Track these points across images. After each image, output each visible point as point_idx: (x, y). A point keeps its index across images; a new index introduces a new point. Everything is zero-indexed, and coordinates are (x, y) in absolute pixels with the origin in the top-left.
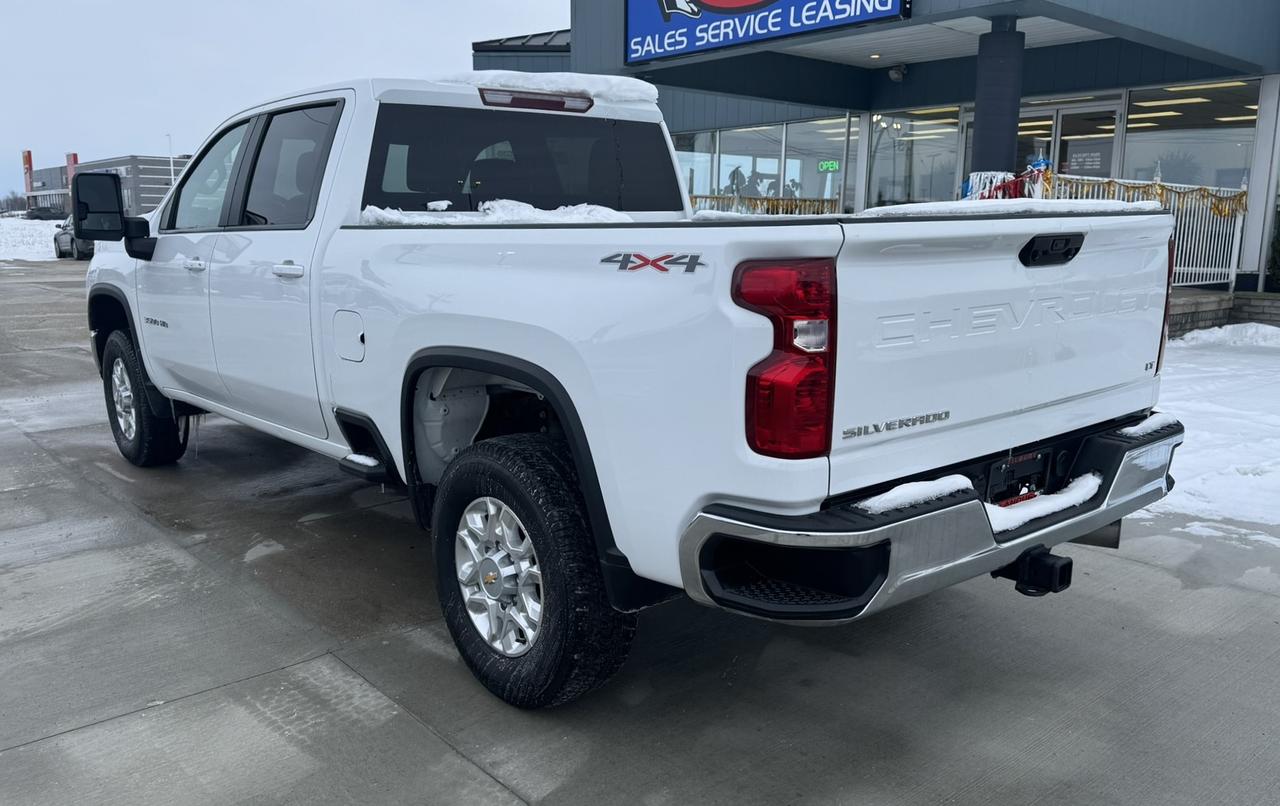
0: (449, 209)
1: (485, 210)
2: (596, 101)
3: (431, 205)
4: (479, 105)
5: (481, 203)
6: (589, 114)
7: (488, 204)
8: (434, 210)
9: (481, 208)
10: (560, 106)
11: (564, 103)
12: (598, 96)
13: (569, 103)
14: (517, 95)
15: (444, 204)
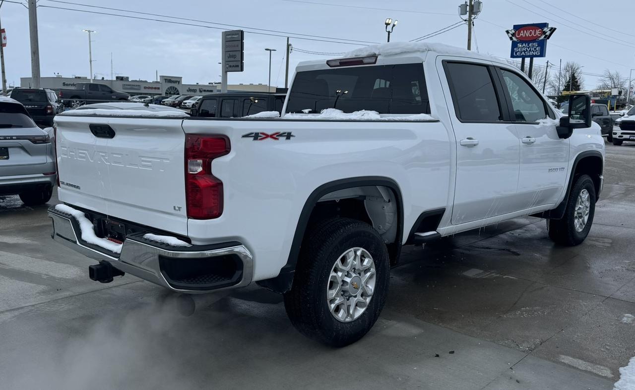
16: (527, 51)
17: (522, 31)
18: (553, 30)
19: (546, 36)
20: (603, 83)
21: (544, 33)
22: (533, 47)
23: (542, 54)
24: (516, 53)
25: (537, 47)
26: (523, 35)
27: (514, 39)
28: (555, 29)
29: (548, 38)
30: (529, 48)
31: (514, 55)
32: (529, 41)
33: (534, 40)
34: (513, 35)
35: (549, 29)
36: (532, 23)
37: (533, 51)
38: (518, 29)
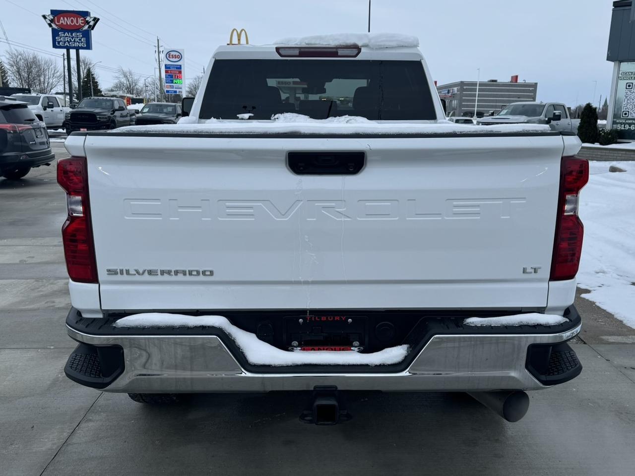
0: (250, 118)
1: (275, 119)
2: (363, 50)
3: (240, 116)
4: (277, 57)
5: (273, 115)
6: (359, 58)
7: (277, 116)
8: (242, 119)
9: (272, 118)
10: (335, 54)
11: (338, 52)
12: (366, 46)
13: (340, 52)
14: (302, 50)
15: (247, 116)
16: (71, 41)
17: (62, 18)
18: (96, 20)
19: (90, 27)
20: (118, 80)
21: (88, 23)
22: (77, 38)
23: (88, 47)
24: (59, 43)
25: (82, 38)
26: (63, 22)
27: (53, 25)
28: (98, 19)
29: (93, 29)
30: (72, 38)
31: (57, 44)
32: (72, 30)
33: (77, 29)
34: (52, 21)
35: (92, 19)
36: (72, 10)
37: (77, 42)
38: (58, 15)
